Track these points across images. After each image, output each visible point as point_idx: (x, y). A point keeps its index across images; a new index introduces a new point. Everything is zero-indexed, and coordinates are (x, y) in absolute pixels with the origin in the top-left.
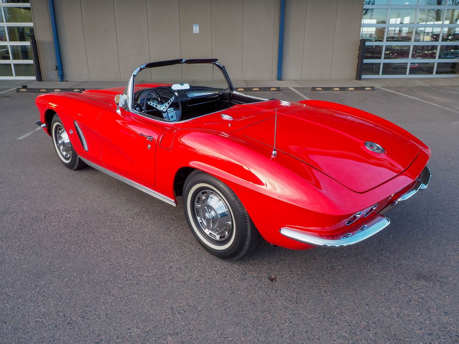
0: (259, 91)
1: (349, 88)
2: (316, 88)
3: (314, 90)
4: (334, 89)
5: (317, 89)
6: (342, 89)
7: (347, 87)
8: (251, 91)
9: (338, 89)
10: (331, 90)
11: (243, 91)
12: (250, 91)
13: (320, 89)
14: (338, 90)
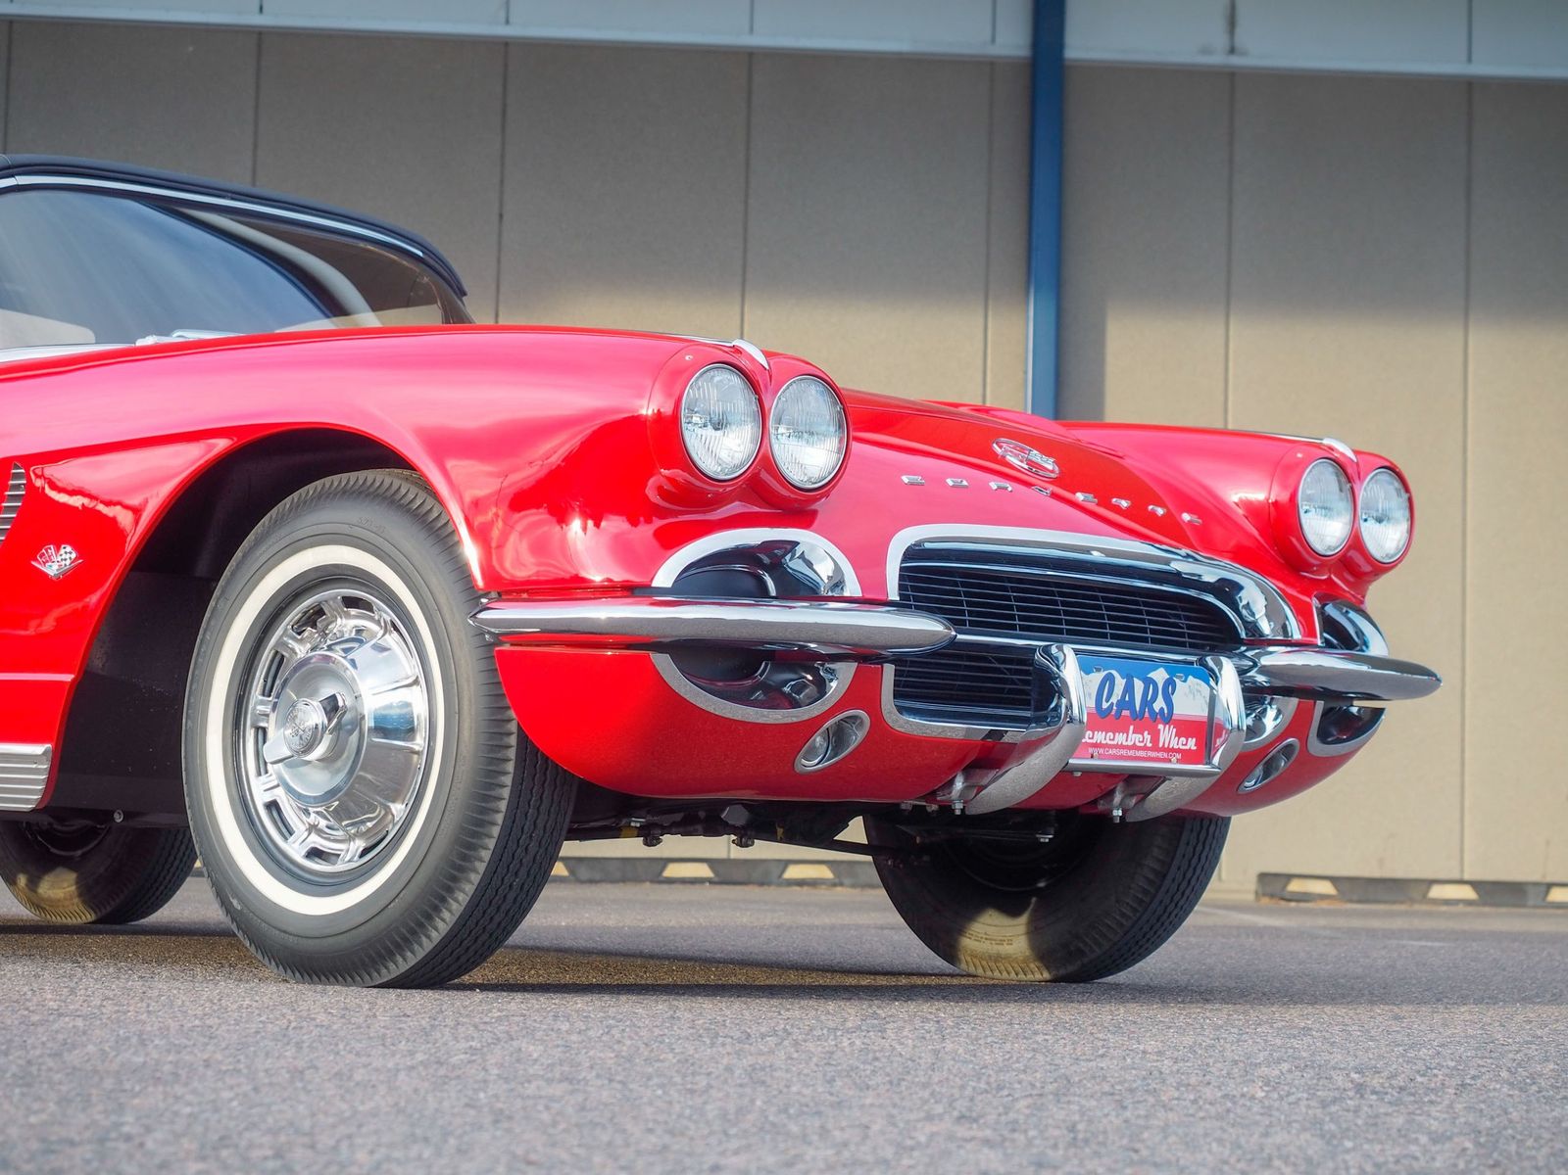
0: (835, 885)
1: (1550, 886)
2: (1289, 877)
3: (1272, 896)
4: (1436, 892)
5: (1295, 886)
6: (1498, 893)
7: (1536, 884)
8: (769, 884)
9: (1467, 893)
10: (1412, 901)
11: (711, 881)
12: (761, 884)
13: (1326, 888)
14: (1469, 903)
